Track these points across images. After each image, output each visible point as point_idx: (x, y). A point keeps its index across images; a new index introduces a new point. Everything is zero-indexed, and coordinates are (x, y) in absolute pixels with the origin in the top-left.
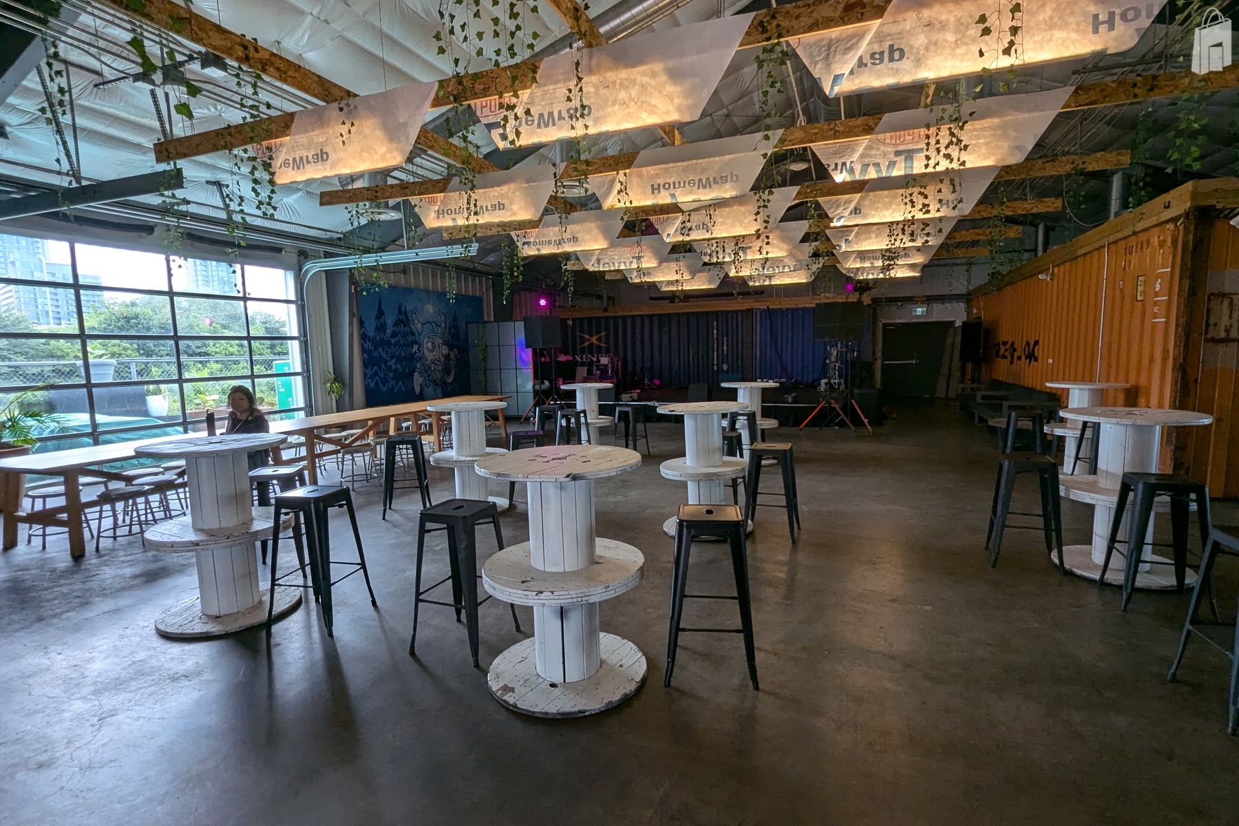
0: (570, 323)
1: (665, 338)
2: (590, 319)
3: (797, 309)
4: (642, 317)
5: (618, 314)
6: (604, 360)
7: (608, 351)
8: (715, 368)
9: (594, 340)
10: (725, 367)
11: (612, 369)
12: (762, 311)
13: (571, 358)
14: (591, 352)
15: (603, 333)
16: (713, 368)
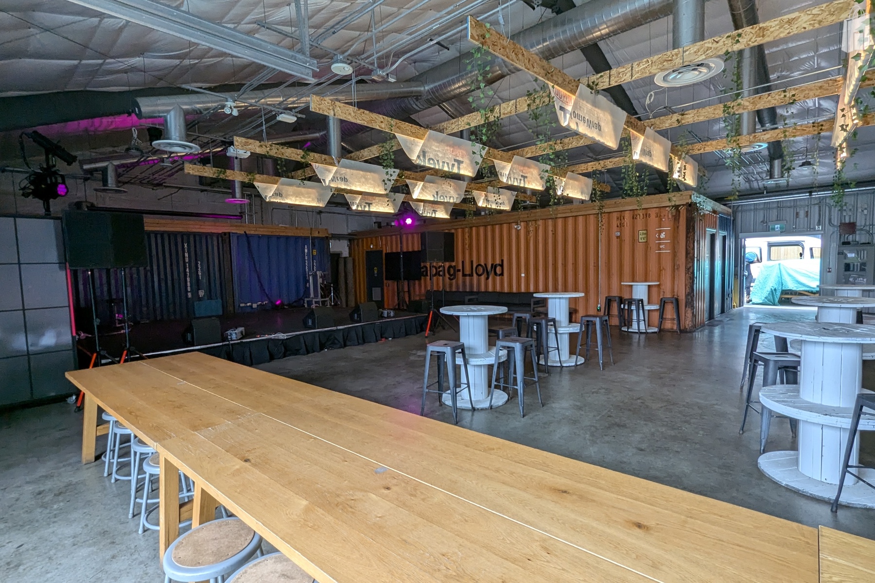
3: (272, 237)
8: (190, 295)
10: (201, 293)
12: (239, 237)
16: (187, 295)
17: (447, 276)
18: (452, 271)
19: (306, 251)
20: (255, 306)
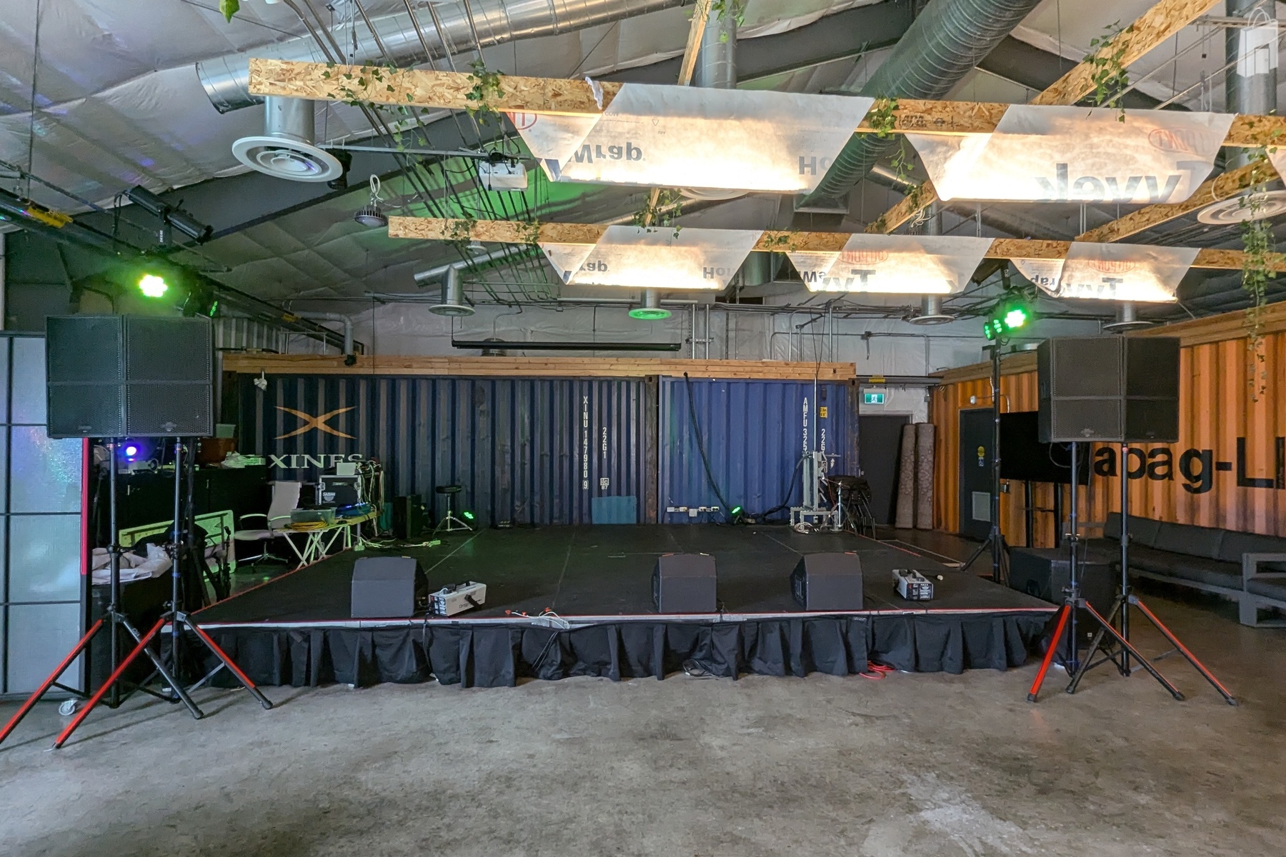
0: (262, 383)
1: (483, 423)
2: (311, 380)
3: (737, 381)
4: (434, 380)
5: (378, 372)
6: (347, 469)
7: (352, 448)
8: (586, 485)
9: (320, 423)
10: (605, 483)
11: (366, 489)
12: (675, 382)
13: (259, 461)
14: (311, 450)
15: (342, 410)
16: (581, 485)
17: (1180, 478)
18: (1197, 467)
19: (805, 409)
20: (693, 513)
